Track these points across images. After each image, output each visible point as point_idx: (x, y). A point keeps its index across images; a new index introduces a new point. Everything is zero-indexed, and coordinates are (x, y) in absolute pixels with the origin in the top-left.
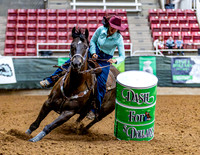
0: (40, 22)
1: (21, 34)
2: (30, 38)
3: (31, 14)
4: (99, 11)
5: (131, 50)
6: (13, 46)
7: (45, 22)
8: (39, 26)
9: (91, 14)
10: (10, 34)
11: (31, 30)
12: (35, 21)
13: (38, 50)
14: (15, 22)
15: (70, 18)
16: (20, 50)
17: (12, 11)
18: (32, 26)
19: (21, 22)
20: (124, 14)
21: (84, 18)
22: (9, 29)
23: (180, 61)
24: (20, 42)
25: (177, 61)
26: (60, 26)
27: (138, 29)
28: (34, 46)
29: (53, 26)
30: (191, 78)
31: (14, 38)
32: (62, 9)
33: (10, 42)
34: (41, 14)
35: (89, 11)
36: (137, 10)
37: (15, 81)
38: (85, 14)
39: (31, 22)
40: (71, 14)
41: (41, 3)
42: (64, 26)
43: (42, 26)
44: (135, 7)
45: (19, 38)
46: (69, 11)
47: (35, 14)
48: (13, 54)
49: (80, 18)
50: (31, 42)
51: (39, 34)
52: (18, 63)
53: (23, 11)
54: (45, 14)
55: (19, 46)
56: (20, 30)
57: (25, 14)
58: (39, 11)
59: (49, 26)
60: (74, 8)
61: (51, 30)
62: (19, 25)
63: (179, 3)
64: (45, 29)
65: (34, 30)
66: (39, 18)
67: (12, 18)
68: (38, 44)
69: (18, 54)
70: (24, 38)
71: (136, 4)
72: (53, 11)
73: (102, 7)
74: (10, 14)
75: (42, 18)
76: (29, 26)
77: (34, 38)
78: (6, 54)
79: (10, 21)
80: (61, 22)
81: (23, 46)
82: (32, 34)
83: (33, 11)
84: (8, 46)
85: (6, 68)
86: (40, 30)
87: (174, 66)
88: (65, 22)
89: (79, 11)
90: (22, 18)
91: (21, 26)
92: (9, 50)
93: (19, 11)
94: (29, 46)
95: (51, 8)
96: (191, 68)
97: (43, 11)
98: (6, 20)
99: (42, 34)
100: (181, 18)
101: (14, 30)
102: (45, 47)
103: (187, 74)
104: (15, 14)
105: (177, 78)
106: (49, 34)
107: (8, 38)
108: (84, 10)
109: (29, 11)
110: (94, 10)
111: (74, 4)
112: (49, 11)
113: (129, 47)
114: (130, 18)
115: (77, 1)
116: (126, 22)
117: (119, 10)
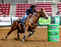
0: (26, 7)
1: (20, 11)
2: (23, 12)
3: (23, 5)
4: (43, 4)
5: (52, 15)
6: (18, 14)
9: (41, 5)
10: (17, 11)
12: (24, 7)
14: (19, 7)
16: (20, 15)
17: (18, 4)
18: (23, 8)
19: (20, 7)
21: (39, 6)
24: (20, 13)
27: (55, 9)
28: (24, 14)
31: (18, 12)
32: (32, 3)
33: (17, 13)
34: (26, 5)
35: (40, 4)
36: (54, 3)
39: (23, 7)
41: (26, 2)
44: (53, 2)
47: (24, 5)
48: (18, 16)
51: (25, 10)
53: (21, 4)
54: (27, 5)
56: (20, 9)
57: (21, 5)
58: (26, 4)
59: (29, 8)
60: (36, 3)
66: (26, 6)
67: (18, 6)
70: (21, 12)
71: (54, 1)
72: (30, 4)
73: (44, 2)
74: (17, 5)
75: (27, 6)
78: (16, 16)
79: (17, 7)
83: (24, 4)
90: (21, 6)
92: (17, 15)
97: (27, 4)
98: (16, 7)
101: (18, 9)
104: (19, 5)
107: (17, 12)
108: (39, 4)
110: (41, 3)
111: (36, 2)
112: (28, 4)
113: (52, 14)
114: (52, 6)
115: (37, 1)
116: (51, 7)
117: (49, 3)
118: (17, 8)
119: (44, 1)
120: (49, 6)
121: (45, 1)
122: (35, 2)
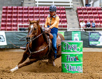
0: (20, 13)
1: (9, 19)
2: (14, 21)
3: (15, 9)
5: (67, 28)
6: (5, 26)
7: (22, 13)
8: (19, 15)
9: (46, 9)
10: (4, 19)
11: (14, 17)
12: (17, 13)
13: (18, 28)
14: (6, 13)
15: (35, 11)
16: (9, 28)
17: (5, 7)
18: (15, 15)
19: (9, 13)
20: (64, 9)
21: (43, 11)
22: (3, 17)
23: (93, 34)
24: (9, 24)
25: (92, 34)
26: (30, 15)
27: (71, 17)
28: (16, 26)
29: (26, 15)
30: (99, 43)
31: (6, 21)
32: (31, 6)
33: (4, 24)
34: (20, 9)
35: (45, 7)
36: (71, 7)
37: (6, 44)
38: (43, 9)
39: (14, 13)
40: (36, 9)
41: (20, 3)
42: (32, 15)
43: (21, 15)
44: (69, 6)
45: (8, 21)
46: (35, 8)
47: (17, 9)
48: (5, 30)
49: (40, 11)
50: (15, 24)
51: (19, 19)
52: (8, 34)
53: (10, 7)
54: (22, 9)
55: (8, 26)
56: (9, 17)
58: (19, 7)
59: (24, 15)
60: (38, 6)
61: (25, 17)
62: (8, 15)
63: (93, 4)
64: (22, 17)
65: (16, 17)
66: (19, 11)
67: (5, 11)
68: (18, 25)
69: (8, 30)
70: (11, 21)
71: (70, 4)
72: (26, 8)
74: (4, 9)
75: (21, 11)
76: (13, 15)
77: (16, 21)
78: (2, 30)
79: (3, 13)
80: (31, 13)
81: (11, 26)
82: (15, 19)
83: (16, 7)
84: (2, 26)
85: (2, 37)
86: (20, 17)
87: (90, 36)
88: (33, 13)
89: (40, 7)
90: (10, 11)
91: (10, 15)
92: (3, 28)
93: (8, 7)
94: (14, 26)
95: (25, 6)
96: (99, 38)
97: (21, 7)
98: (1, 12)
99: (21, 19)
100: (94, 11)
101: (5, 17)
102: (22, 26)
103: (97, 41)
104: (6, 9)
105: (92, 43)
106: (24, 19)
107: (3, 21)
108: (43, 7)
109: (14, 7)
110: (48, 7)
111: (38, 4)
112: (24, 7)
113: (66, 26)
114: (67, 11)
115: (39, 2)
116: (65, 13)
117: (61, 7)
118: (4, 15)
119: (52, 2)
120: (62, 11)
121: (55, 2)
122: (36, 4)
